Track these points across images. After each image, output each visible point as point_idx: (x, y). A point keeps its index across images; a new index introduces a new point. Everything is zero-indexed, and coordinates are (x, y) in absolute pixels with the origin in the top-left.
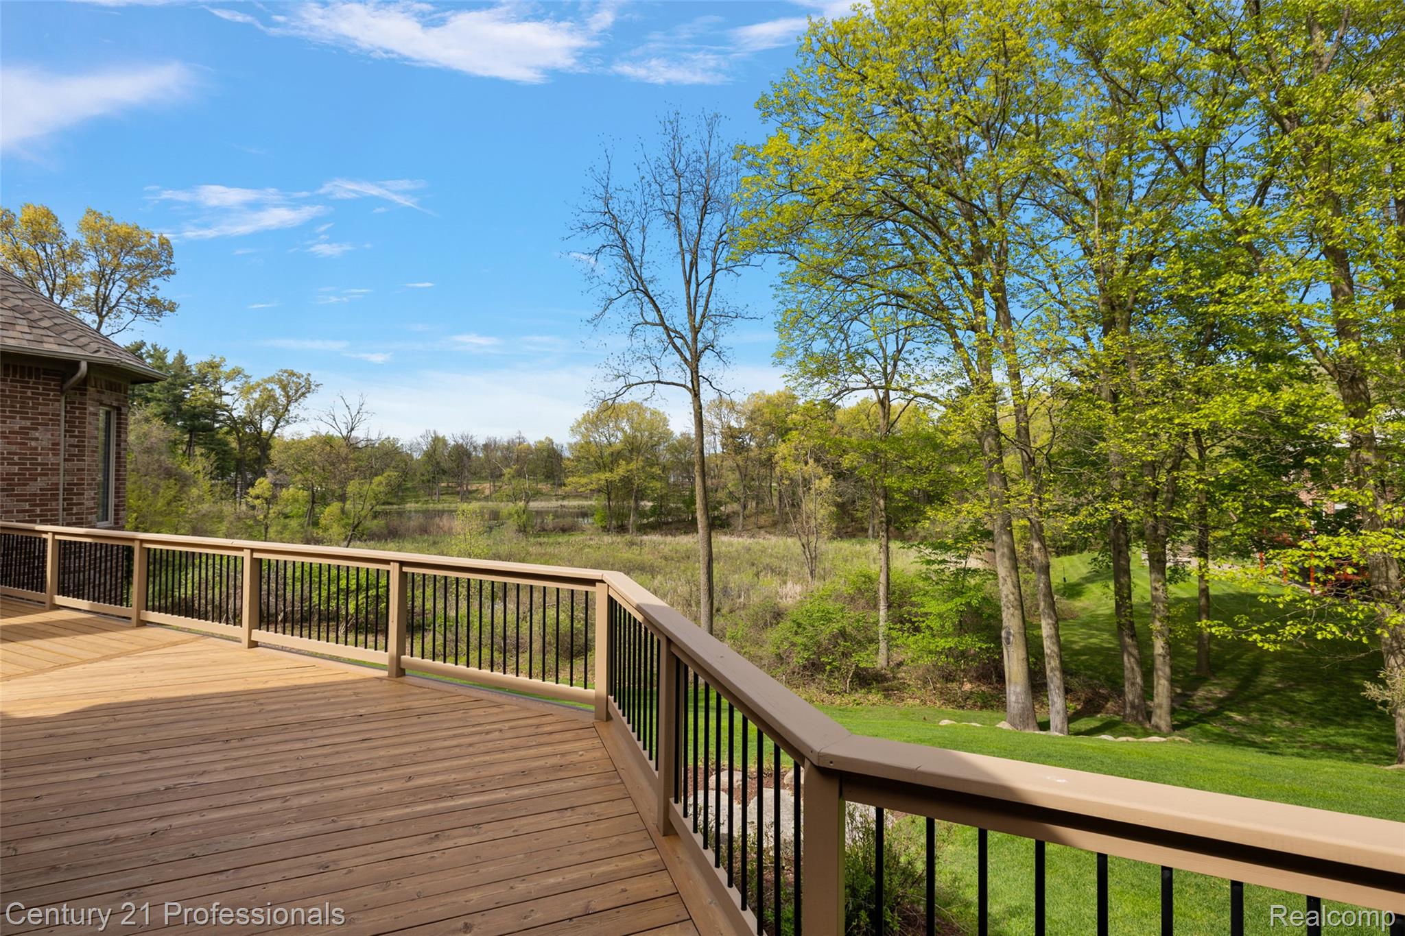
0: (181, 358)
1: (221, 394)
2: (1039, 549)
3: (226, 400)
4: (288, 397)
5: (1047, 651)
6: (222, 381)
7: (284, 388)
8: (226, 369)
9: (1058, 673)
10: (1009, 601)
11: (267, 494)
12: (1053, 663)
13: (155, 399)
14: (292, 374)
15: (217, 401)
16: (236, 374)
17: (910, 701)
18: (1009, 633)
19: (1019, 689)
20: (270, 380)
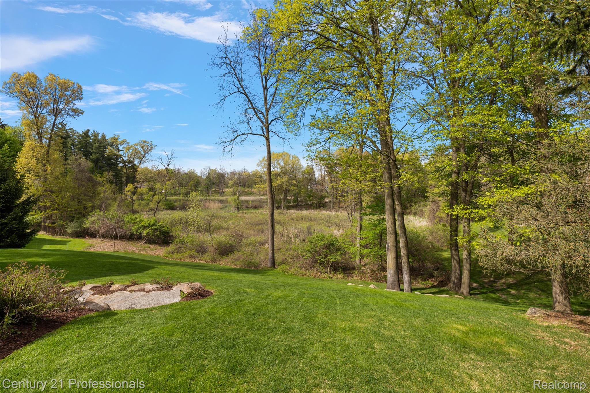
0: (104, 136)
1: (119, 151)
2: (398, 205)
3: (121, 153)
4: (144, 151)
5: (402, 254)
6: (119, 146)
7: (142, 148)
8: (120, 140)
9: (406, 264)
10: (389, 231)
11: (133, 190)
12: (404, 259)
13: (93, 152)
14: (145, 142)
15: (117, 153)
16: (124, 142)
17: (356, 278)
18: (388, 246)
19: (391, 272)
20: (136, 145)
